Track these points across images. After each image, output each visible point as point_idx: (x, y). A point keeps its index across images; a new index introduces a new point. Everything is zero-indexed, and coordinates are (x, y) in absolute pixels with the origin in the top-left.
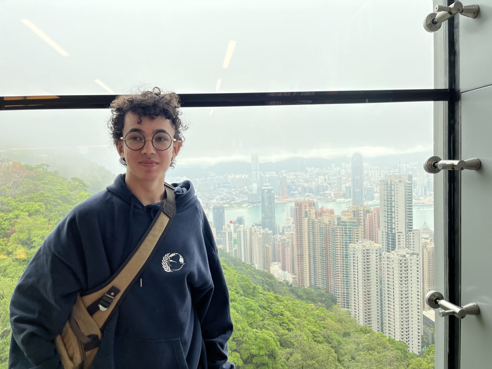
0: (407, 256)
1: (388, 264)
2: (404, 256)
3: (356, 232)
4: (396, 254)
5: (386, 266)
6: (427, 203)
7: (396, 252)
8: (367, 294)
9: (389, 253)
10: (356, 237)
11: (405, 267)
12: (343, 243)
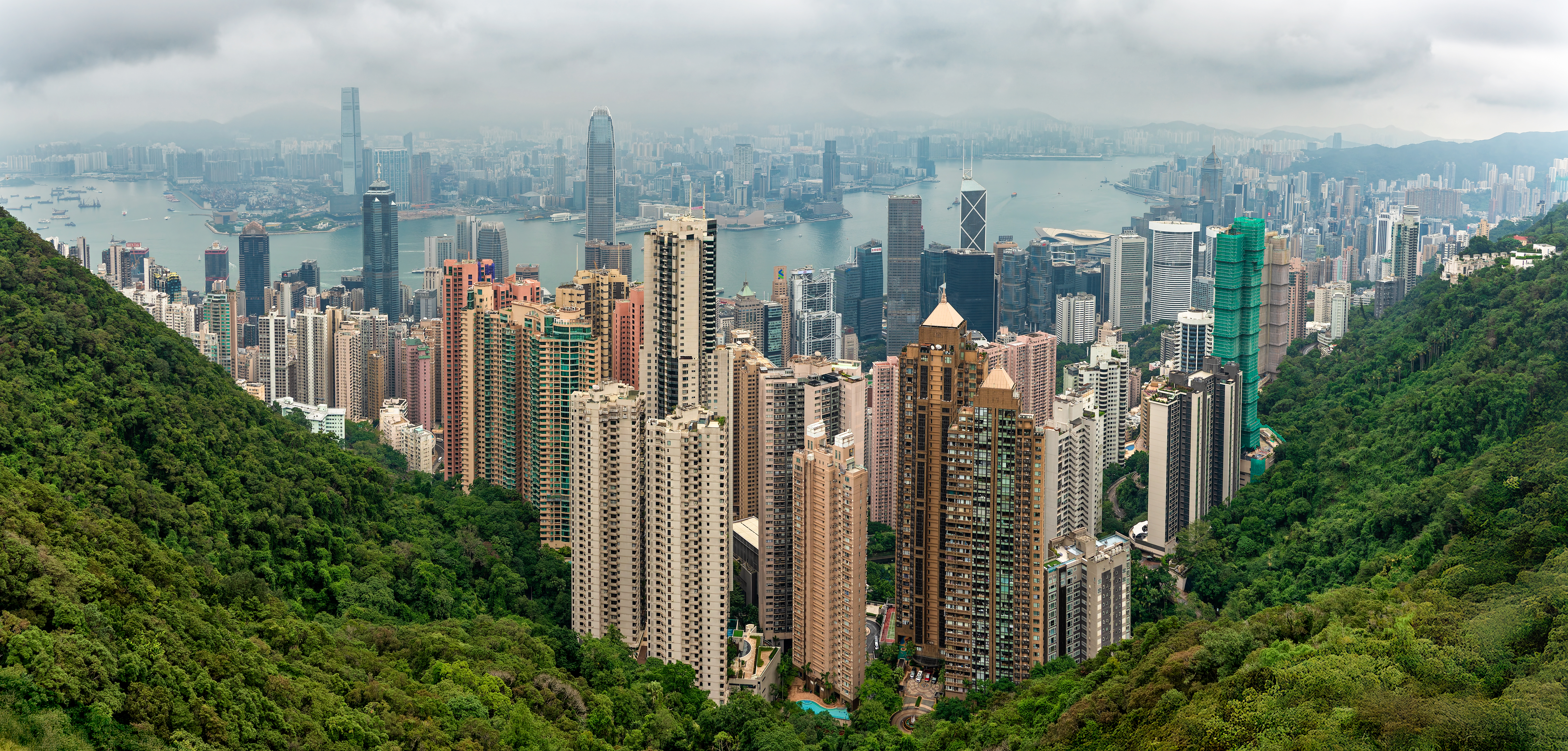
0: (700, 426)
1: (658, 448)
2: (694, 427)
3: (587, 353)
4: (676, 423)
5: (653, 453)
6: (753, 226)
7: (675, 418)
8: (611, 513)
9: (661, 421)
10: (588, 365)
11: (696, 455)
12: (557, 379)
